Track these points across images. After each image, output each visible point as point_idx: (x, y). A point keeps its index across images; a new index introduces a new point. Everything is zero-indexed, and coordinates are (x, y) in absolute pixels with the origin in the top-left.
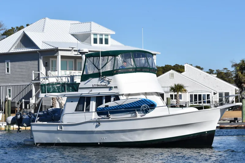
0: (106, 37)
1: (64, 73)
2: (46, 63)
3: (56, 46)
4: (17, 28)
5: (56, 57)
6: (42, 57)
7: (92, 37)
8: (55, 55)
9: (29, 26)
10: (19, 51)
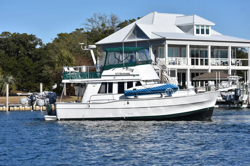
0: (207, 28)
1: (171, 59)
2: (155, 51)
3: (164, 36)
4: (130, 21)
5: (164, 46)
6: (151, 46)
7: (195, 28)
8: (163, 44)
9: (140, 19)
10: (132, 41)
